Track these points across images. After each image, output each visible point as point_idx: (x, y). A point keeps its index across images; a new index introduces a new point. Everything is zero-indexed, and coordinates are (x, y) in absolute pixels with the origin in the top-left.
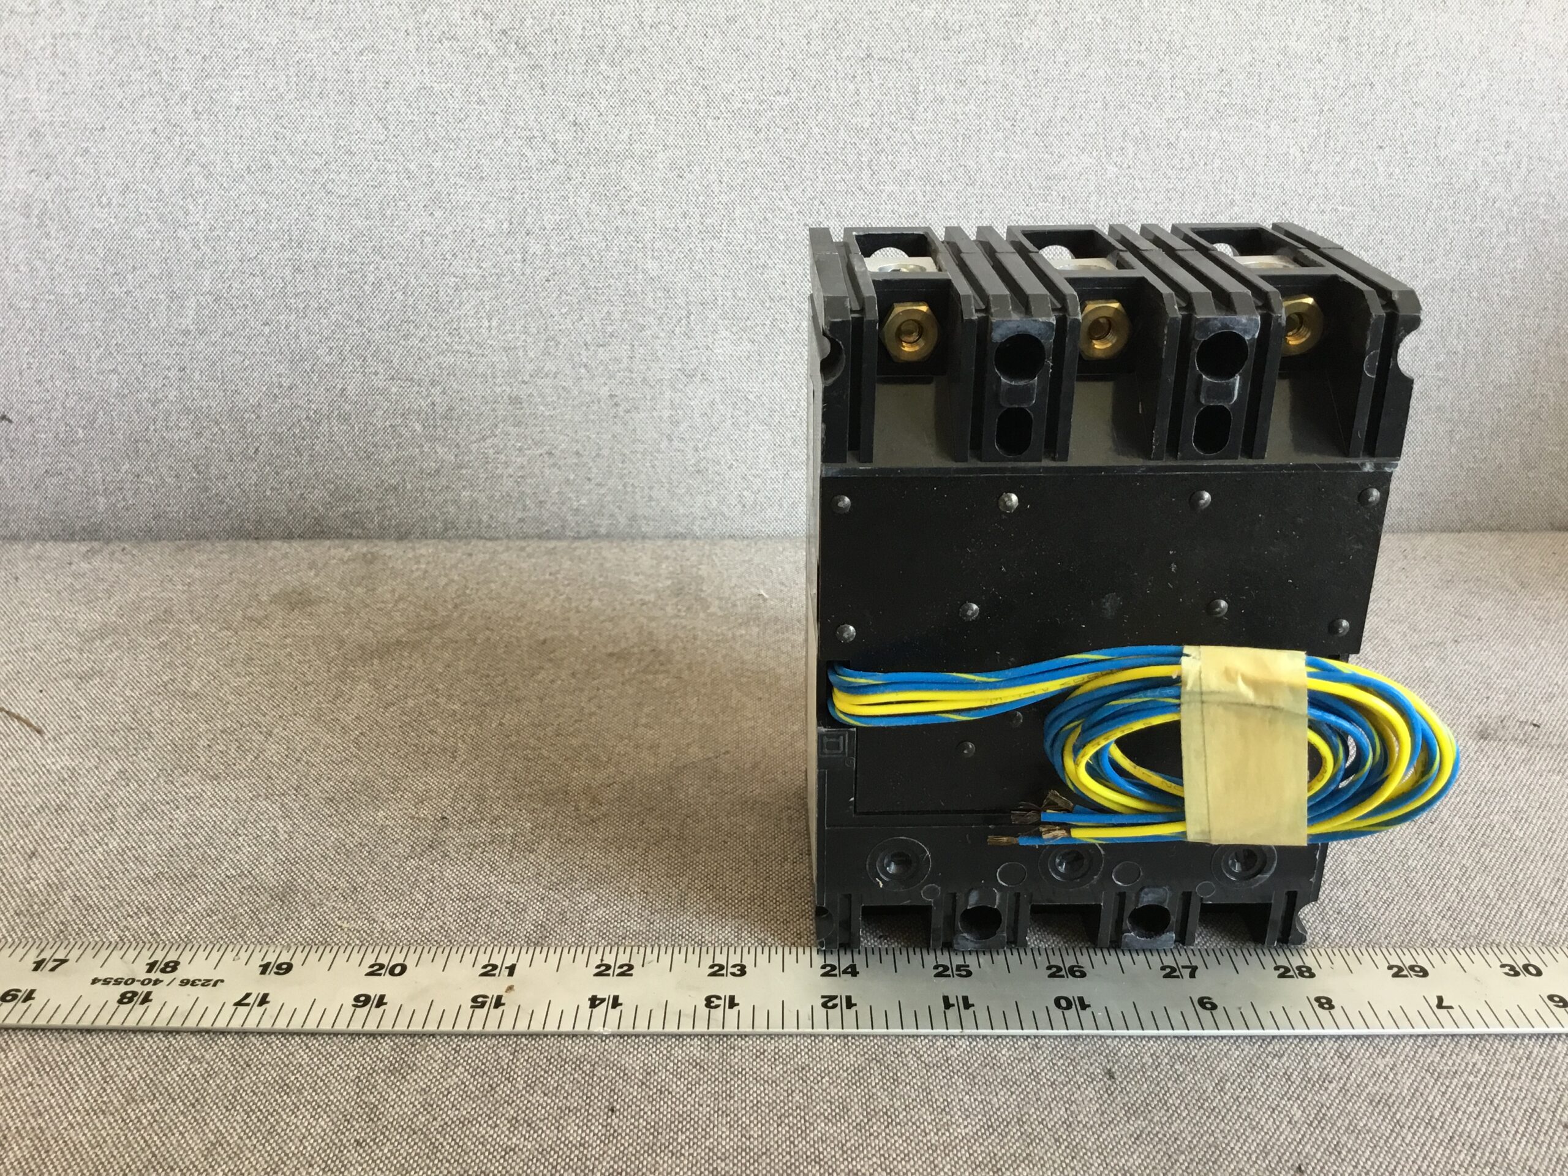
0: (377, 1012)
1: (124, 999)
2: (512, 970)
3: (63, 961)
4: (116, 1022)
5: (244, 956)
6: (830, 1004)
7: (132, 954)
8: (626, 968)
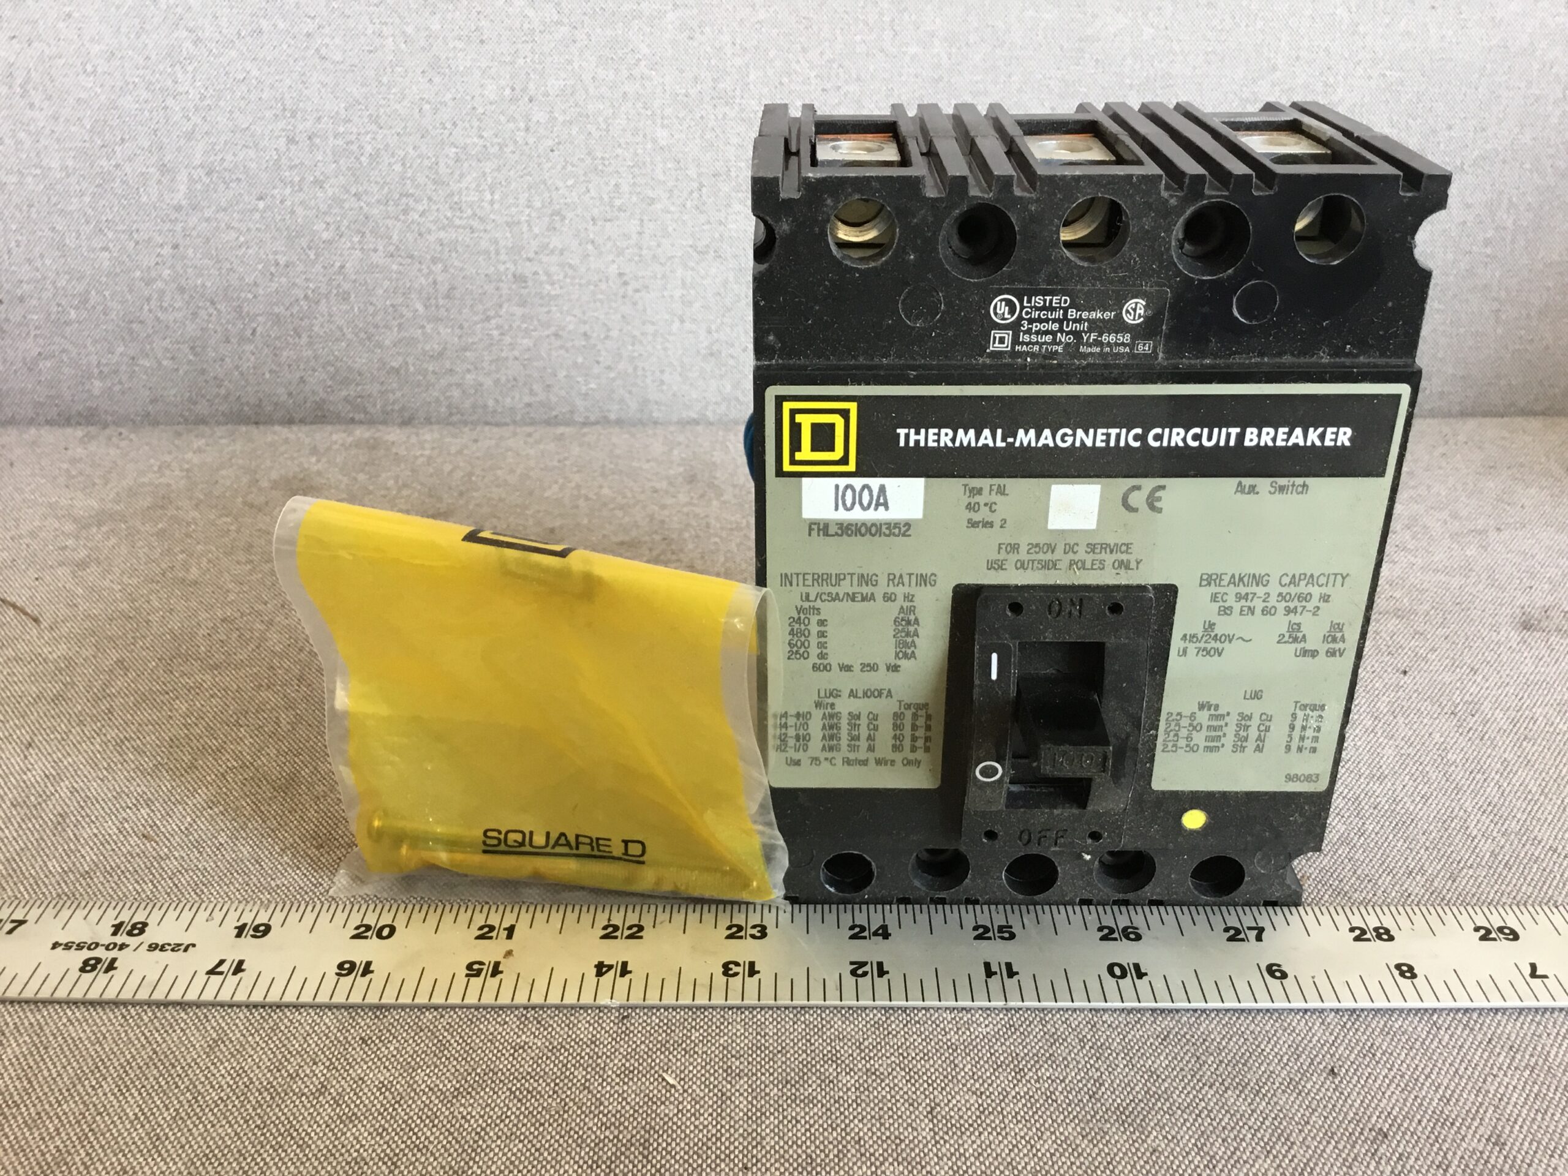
0: (361, 982)
1: (88, 966)
2: (510, 931)
3: (21, 923)
4: (77, 994)
5: (218, 916)
6: (860, 972)
7: (96, 914)
8: (635, 929)
